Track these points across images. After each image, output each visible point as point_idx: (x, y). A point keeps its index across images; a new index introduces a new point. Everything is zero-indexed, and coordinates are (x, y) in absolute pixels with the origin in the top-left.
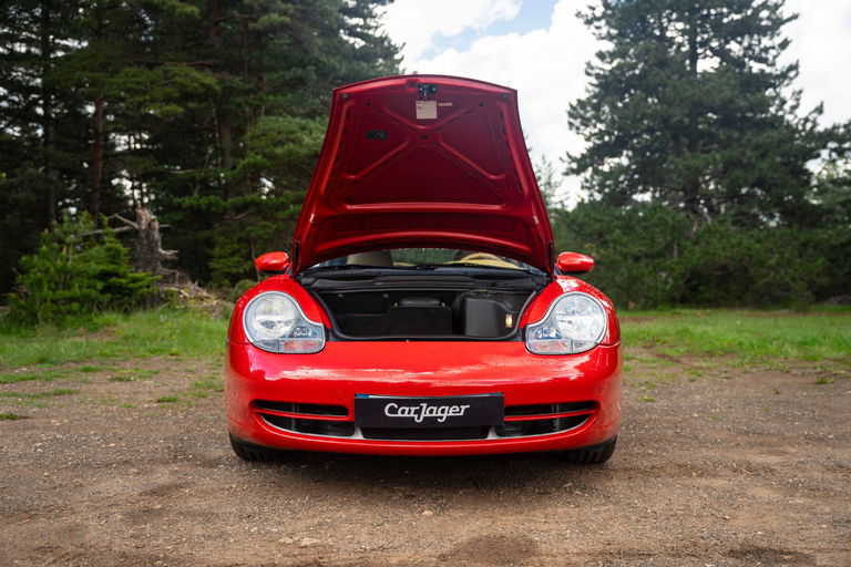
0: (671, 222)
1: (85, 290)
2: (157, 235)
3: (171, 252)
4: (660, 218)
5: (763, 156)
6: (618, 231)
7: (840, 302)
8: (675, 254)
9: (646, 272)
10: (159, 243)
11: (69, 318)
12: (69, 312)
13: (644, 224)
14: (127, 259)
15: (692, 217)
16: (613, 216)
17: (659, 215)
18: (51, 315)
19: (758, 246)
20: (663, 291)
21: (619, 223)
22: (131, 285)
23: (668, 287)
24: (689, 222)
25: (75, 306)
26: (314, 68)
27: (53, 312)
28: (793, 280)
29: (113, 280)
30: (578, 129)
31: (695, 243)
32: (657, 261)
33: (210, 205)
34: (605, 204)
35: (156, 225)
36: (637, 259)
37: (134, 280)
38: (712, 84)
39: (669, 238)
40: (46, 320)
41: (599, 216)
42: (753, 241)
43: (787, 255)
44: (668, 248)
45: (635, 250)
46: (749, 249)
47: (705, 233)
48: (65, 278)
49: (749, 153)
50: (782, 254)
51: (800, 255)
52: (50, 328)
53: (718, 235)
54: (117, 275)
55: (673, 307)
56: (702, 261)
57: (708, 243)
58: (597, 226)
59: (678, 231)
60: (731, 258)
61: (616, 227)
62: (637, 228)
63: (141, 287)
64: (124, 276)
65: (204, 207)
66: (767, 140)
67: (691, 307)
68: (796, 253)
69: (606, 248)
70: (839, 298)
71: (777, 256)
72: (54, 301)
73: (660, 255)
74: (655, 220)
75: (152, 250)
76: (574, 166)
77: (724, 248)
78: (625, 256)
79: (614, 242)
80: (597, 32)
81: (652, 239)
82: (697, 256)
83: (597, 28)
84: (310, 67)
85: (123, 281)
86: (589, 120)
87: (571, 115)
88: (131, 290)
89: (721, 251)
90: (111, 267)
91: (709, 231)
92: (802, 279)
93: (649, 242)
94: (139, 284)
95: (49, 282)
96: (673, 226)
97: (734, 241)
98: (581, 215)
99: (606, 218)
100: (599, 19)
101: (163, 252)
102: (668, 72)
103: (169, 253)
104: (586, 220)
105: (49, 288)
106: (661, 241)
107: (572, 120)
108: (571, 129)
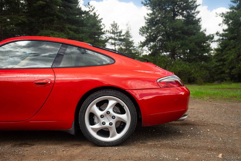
4: (163, 59)
5: (191, 43)
13: (159, 61)
17: (163, 58)
26: (56, 16)
28: (198, 76)
30: (142, 34)
38: (177, 23)
49: (187, 41)
66: (192, 38)
74: (162, 60)
76: (141, 45)
80: (147, 8)
83: (147, 6)
84: (54, 16)
86: (145, 32)
87: (140, 30)
92: (200, 76)
100: (148, 4)
102: (166, 19)
107: (140, 32)
108: (140, 34)
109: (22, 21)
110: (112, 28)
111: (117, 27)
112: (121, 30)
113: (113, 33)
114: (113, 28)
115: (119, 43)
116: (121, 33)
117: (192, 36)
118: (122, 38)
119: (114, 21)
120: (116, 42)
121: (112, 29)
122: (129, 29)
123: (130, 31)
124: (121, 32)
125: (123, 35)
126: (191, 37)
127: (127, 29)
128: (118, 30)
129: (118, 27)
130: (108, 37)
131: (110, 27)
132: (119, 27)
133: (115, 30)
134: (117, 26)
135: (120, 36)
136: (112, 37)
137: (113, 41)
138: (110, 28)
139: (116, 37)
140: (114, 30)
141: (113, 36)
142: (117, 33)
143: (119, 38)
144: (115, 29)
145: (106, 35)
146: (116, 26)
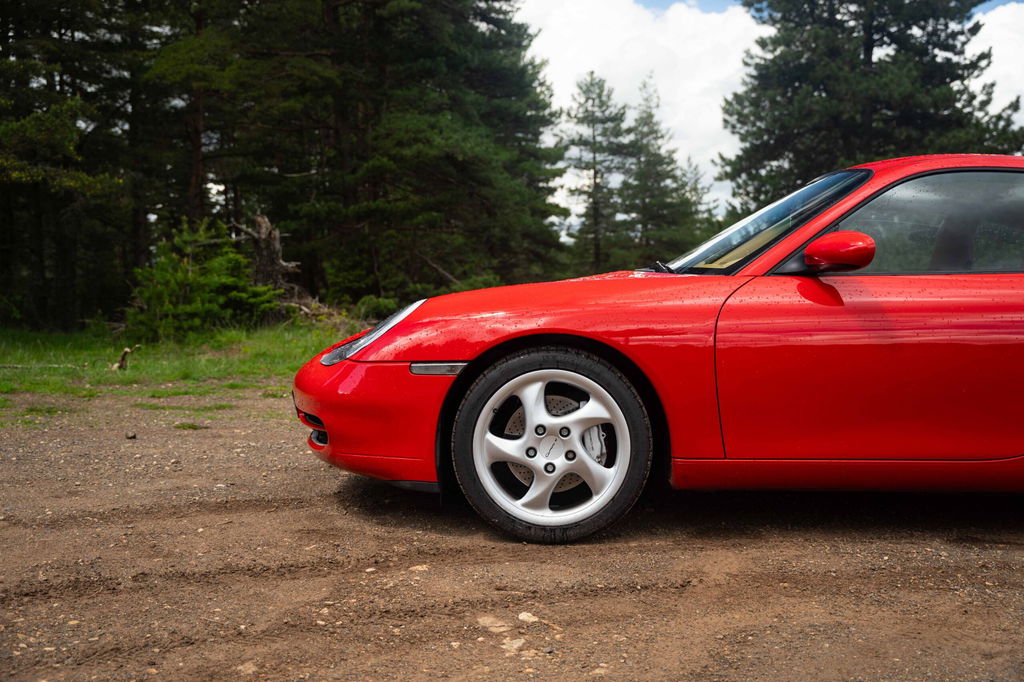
1: (207, 305)
2: (278, 246)
3: (293, 264)
10: (280, 254)
11: (191, 334)
12: (191, 328)
18: (172, 331)
22: (252, 300)
25: (197, 322)
27: (175, 328)
29: (234, 294)
30: (734, 127)
33: (330, 212)
35: (277, 234)
37: (255, 295)
38: (890, 76)
40: (167, 336)
48: (185, 291)
52: (173, 345)
54: (238, 289)
63: (263, 302)
64: (244, 290)
65: (323, 213)
72: (176, 317)
75: (273, 261)
76: (728, 169)
80: (758, 14)
83: (757, 10)
85: (244, 295)
86: (747, 117)
87: (726, 111)
88: (252, 305)
90: (231, 280)
94: (260, 299)
95: (170, 295)
101: (284, 264)
102: (839, 62)
103: (290, 265)
105: (170, 302)
107: (727, 117)
108: (725, 127)
109: (322, 78)
110: (583, 100)
111: (604, 98)
112: (620, 106)
113: (589, 119)
114: (587, 101)
115: (612, 161)
116: (622, 121)
117: (955, 132)
118: (626, 140)
119: (592, 73)
120: (599, 157)
121: (581, 105)
122: (653, 104)
123: (654, 111)
124: (618, 118)
125: (629, 131)
126: (950, 135)
127: (642, 102)
128: (608, 107)
129: (609, 96)
130: (565, 137)
131: (576, 96)
132: (613, 96)
133: (596, 109)
134: (605, 93)
135: (618, 133)
136: (581, 136)
137: (588, 156)
138: (574, 99)
139: (599, 139)
140: (590, 109)
141: (586, 131)
142: (603, 121)
143: (612, 139)
144: (593, 106)
145: (556, 130)
146: (602, 91)
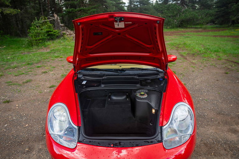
0: (178, 8)
1: (43, 37)
2: (59, 21)
3: (63, 24)
6: (166, 10)
7: (210, 25)
8: (178, 16)
9: (172, 20)
10: (60, 22)
11: (40, 44)
12: (40, 43)
14: (53, 27)
15: (182, 7)
16: (165, 7)
18: (35, 44)
19: (197, 14)
20: (175, 24)
21: (166, 8)
22: (54, 33)
23: (176, 23)
24: (182, 8)
25: (41, 41)
27: (36, 43)
29: (50, 33)
31: (183, 14)
32: (174, 17)
33: (72, 10)
34: (163, 4)
35: (59, 18)
36: (170, 17)
37: (55, 32)
39: (177, 12)
40: (35, 45)
41: (162, 7)
42: (196, 13)
43: (203, 16)
44: (177, 14)
45: (169, 15)
46: (195, 15)
47: (185, 11)
48: (38, 34)
50: (202, 16)
51: (206, 16)
52: (36, 47)
53: (188, 12)
54: (51, 31)
55: (177, 28)
56: (184, 18)
57: (186, 13)
58: (161, 9)
59: (179, 11)
60: (191, 17)
61: (165, 9)
62: (170, 10)
63: (56, 34)
64: (52, 31)
65: (71, 11)
67: (181, 28)
68: (205, 16)
69: (163, 14)
70: (210, 24)
71: (201, 17)
72: (36, 40)
73: (175, 16)
75: (58, 24)
77: (189, 15)
78: (167, 16)
79: (165, 13)
81: (173, 12)
82: (183, 16)
85: (52, 33)
88: (54, 35)
89: (189, 16)
90: (49, 30)
91: (186, 11)
93: (173, 13)
94: (56, 33)
95: (34, 36)
96: (178, 9)
97: (192, 13)
98: (158, 6)
99: (163, 7)
101: (61, 24)
103: (62, 25)
104: (159, 8)
105: (34, 37)
106: (175, 13)
